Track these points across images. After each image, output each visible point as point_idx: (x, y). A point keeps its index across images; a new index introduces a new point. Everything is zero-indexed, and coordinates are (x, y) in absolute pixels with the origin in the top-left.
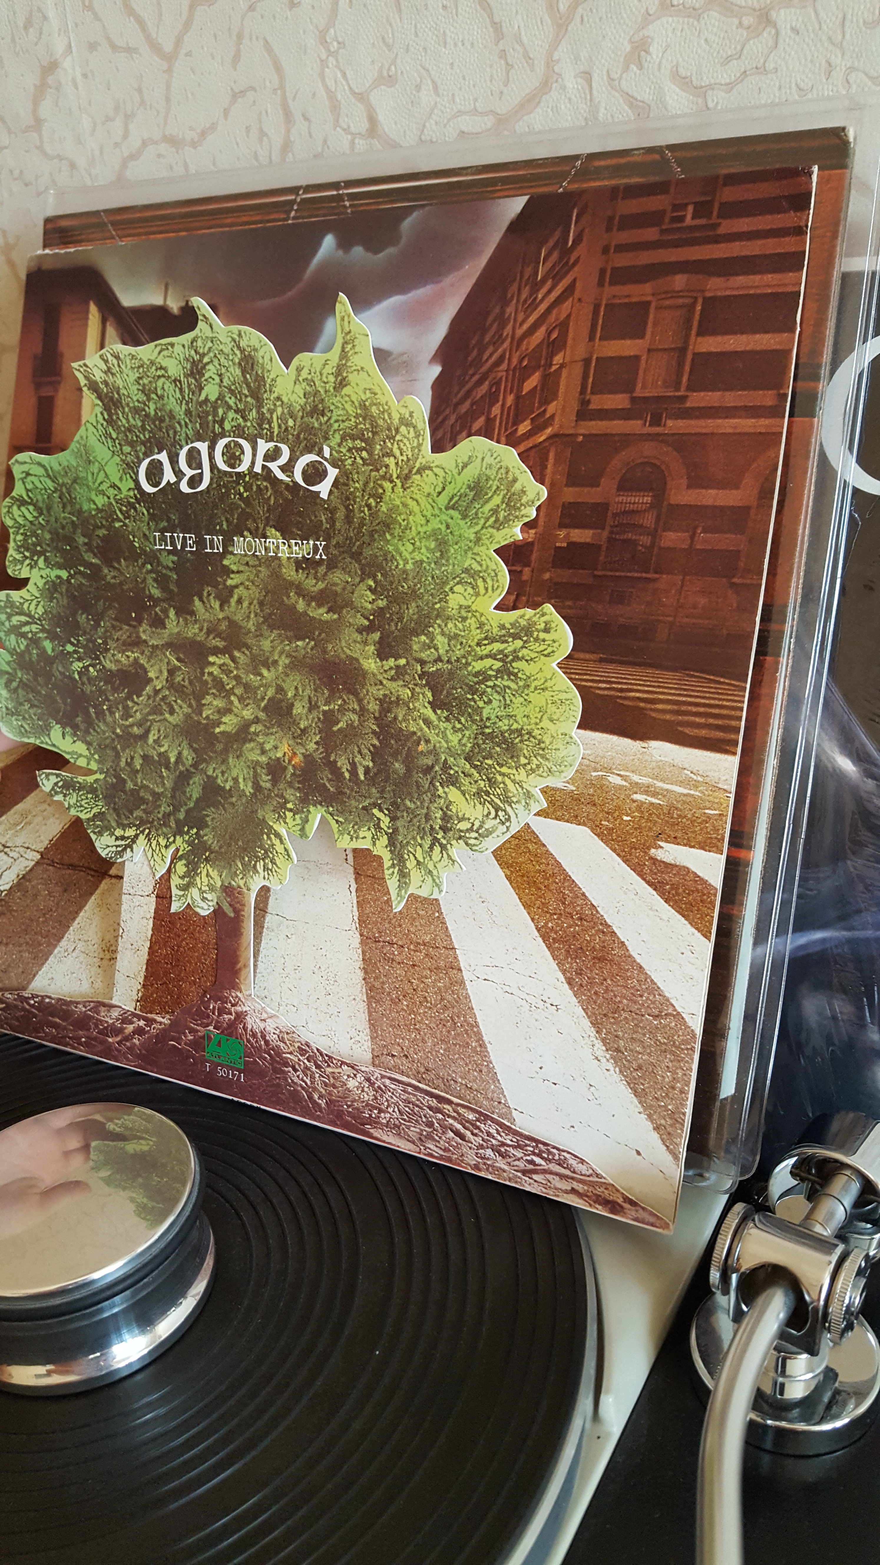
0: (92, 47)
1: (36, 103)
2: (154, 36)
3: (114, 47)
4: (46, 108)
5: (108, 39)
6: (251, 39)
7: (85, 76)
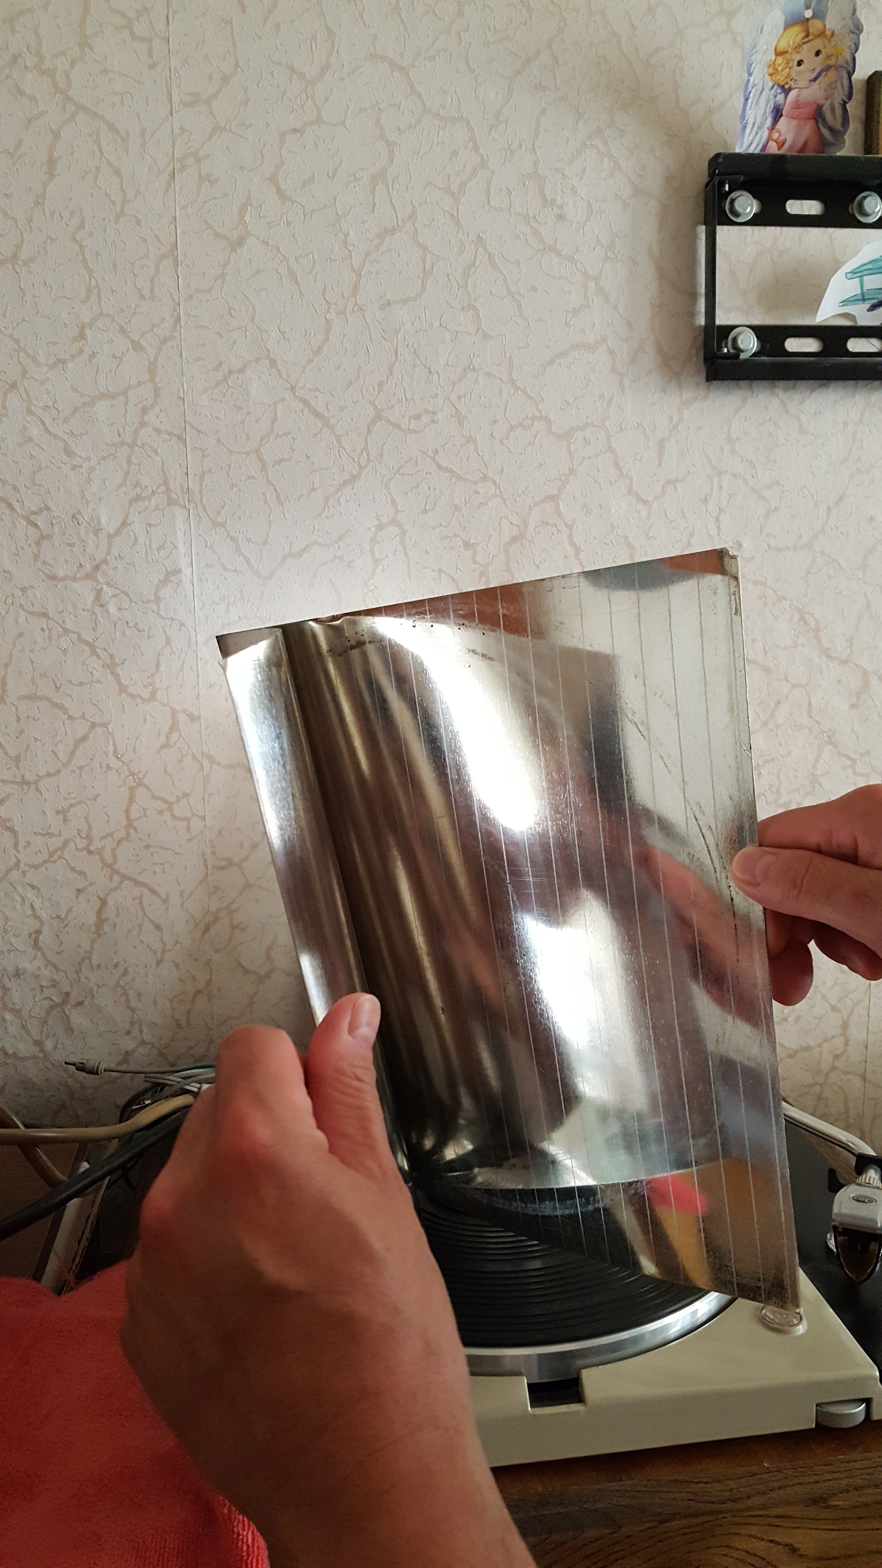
0: (208, 566)
1: (158, 589)
2: (256, 567)
3: (225, 569)
4: (165, 593)
5: (222, 564)
6: (321, 578)
7: (200, 580)
